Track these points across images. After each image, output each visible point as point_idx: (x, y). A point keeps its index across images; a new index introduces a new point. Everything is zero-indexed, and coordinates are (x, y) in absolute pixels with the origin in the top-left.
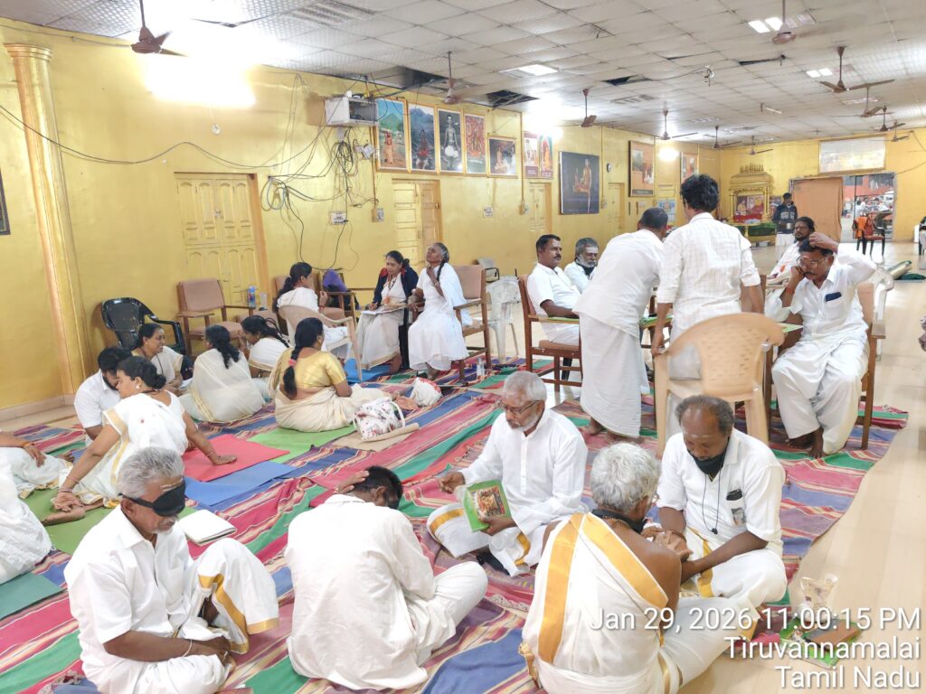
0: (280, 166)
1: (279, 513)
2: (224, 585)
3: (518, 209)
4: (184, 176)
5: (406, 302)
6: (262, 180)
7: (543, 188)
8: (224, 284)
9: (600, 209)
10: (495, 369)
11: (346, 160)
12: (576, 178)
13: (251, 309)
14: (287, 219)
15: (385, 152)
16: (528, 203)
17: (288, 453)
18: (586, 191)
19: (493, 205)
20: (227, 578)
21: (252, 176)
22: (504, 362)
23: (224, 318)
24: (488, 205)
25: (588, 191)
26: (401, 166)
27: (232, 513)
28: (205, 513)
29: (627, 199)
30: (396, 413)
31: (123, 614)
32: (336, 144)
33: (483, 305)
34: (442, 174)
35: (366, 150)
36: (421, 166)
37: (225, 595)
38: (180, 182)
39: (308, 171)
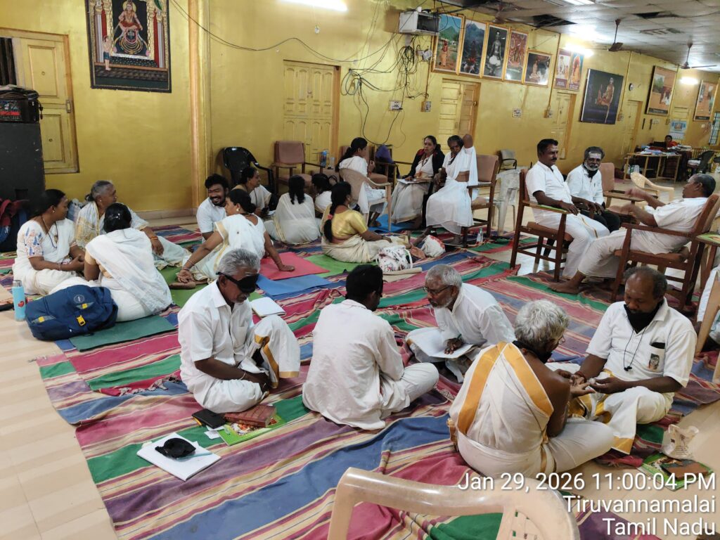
0: (359, 62)
1: (314, 309)
2: (269, 344)
3: (544, 113)
4: (290, 63)
5: (432, 177)
6: (344, 71)
7: (569, 98)
8: (307, 147)
9: (616, 122)
10: (492, 238)
11: (409, 61)
12: (600, 93)
13: (322, 167)
14: (357, 104)
15: (440, 57)
16: (553, 109)
17: (329, 272)
18: (607, 104)
19: (523, 106)
20: (271, 340)
21: (338, 68)
22: (501, 235)
23: (303, 171)
24: (517, 107)
25: (608, 105)
26: (451, 69)
27: (285, 303)
28: (268, 299)
29: (643, 116)
30: (407, 258)
31: (208, 347)
32: (403, 47)
33: (492, 187)
34: (484, 78)
35: (425, 54)
36: (468, 70)
37: (268, 350)
38: (286, 68)
39: (379, 68)
